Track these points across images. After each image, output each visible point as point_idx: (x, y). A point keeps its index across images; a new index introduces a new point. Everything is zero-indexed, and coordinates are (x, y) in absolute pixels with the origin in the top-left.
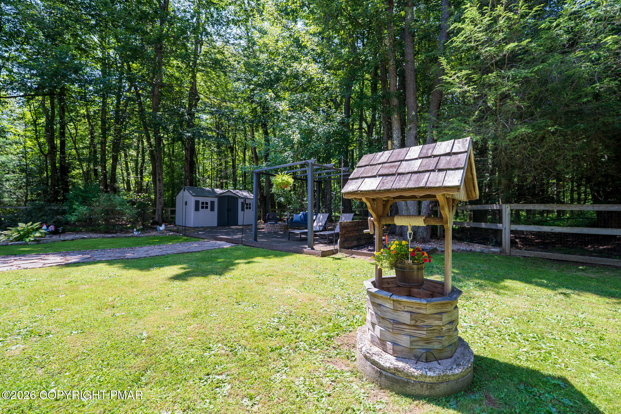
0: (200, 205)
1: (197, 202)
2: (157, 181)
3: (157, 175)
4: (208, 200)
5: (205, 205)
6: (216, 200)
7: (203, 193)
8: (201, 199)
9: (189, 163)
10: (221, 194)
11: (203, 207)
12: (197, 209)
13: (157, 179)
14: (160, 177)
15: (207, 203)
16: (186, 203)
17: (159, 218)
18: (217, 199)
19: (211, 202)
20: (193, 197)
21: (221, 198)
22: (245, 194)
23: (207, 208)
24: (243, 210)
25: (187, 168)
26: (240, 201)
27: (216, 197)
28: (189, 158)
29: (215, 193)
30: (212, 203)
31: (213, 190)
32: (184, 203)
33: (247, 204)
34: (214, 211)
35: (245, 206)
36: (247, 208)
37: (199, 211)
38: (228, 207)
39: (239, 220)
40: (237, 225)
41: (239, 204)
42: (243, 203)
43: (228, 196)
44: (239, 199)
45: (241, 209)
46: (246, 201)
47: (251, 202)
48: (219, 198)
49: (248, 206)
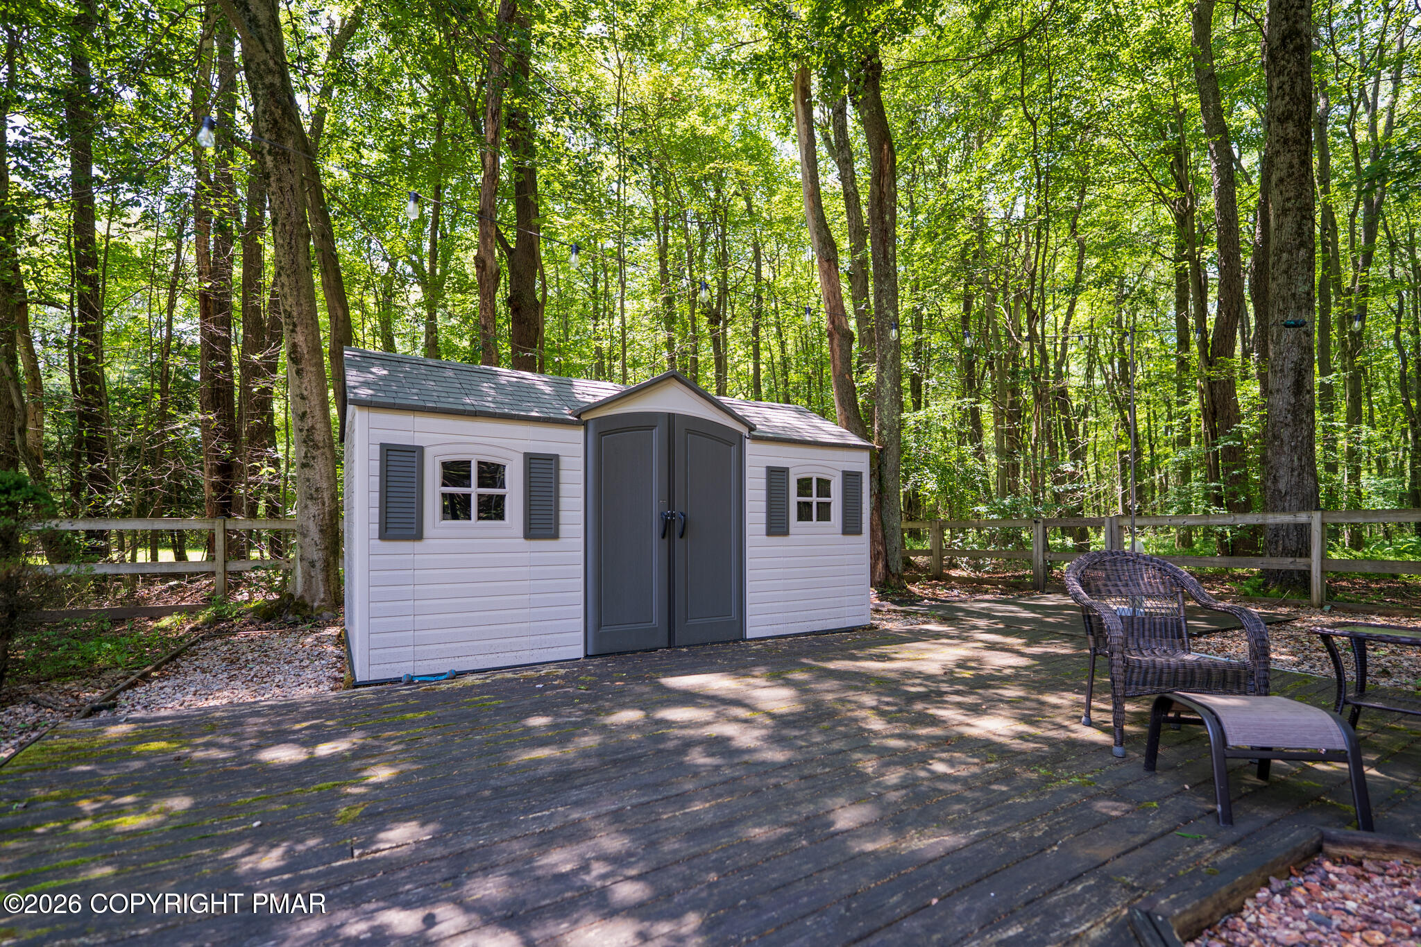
0: (433, 489)
1: (398, 464)
4: (505, 444)
5: (474, 490)
6: (570, 449)
8: (441, 440)
10: (612, 401)
11: (455, 508)
12: (399, 521)
15: (492, 474)
17: (308, 578)
18: (579, 434)
19: (531, 460)
20: (360, 416)
21: (613, 429)
23: (493, 509)
24: (777, 526)
26: (757, 459)
27: (576, 421)
30: (542, 470)
33: (804, 486)
34: (555, 536)
35: (794, 499)
36: (804, 513)
37: (418, 536)
38: (671, 505)
39: (750, 608)
40: (738, 635)
41: (749, 483)
42: (776, 476)
43: (671, 417)
44: (750, 446)
45: (762, 517)
46: (799, 464)
47: (832, 467)
48: (601, 434)
49: (814, 499)
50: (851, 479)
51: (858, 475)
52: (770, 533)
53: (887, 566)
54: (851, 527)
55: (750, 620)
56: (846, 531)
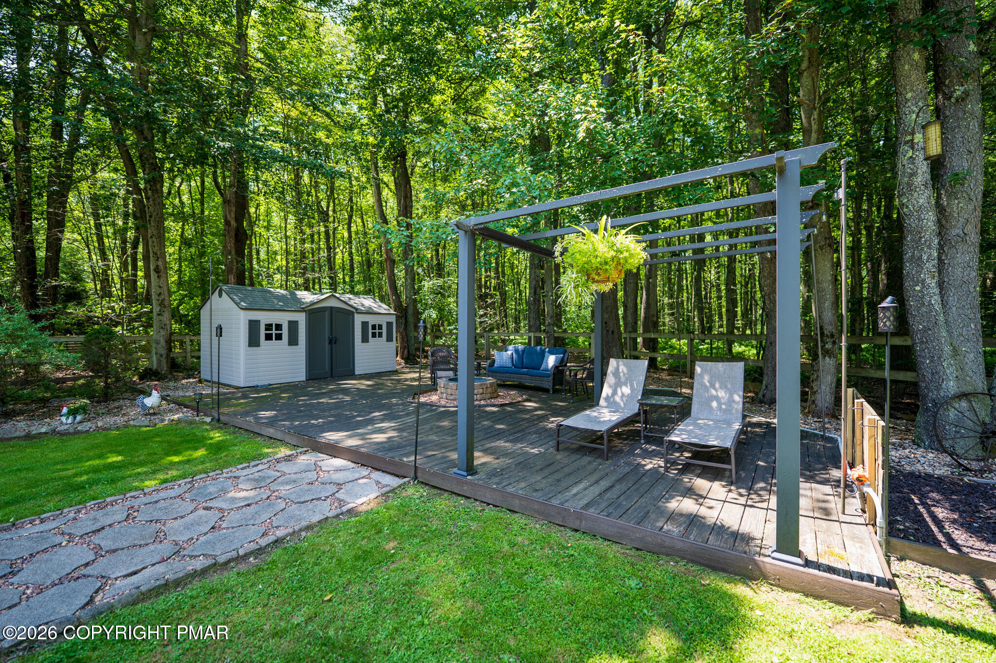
0: (263, 332)
1: (253, 325)
2: (152, 272)
3: (152, 259)
4: (283, 318)
5: (274, 332)
6: (301, 318)
7: (269, 303)
8: (265, 318)
9: (233, 233)
10: (313, 304)
11: (268, 337)
12: (253, 342)
13: (152, 268)
14: (160, 263)
15: (279, 327)
16: (220, 329)
18: (304, 314)
19: (290, 322)
20: (242, 312)
21: (314, 313)
22: (368, 302)
23: (279, 337)
24: (365, 339)
25: (231, 245)
26: (358, 319)
27: (303, 310)
28: (233, 223)
29: (299, 301)
30: (293, 325)
31: (293, 295)
32: (214, 330)
33: (374, 327)
34: (297, 344)
35: (370, 331)
36: (374, 335)
37: (259, 346)
38: (331, 334)
39: (356, 365)
40: (354, 374)
41: (356, 326)
42: (365, 325)
43: (331, 308)
44: (356, 315)
45: (360, 337)
46: (372, 320)
47: (383, 321)
48: (310, 314)
49: (377, 331)
50: (389, 324)
51: (392, 323)
52: (363, 342)
53: (408, 352)
54: (389, 339)
55: (356, 369)
56: (387, 341)
